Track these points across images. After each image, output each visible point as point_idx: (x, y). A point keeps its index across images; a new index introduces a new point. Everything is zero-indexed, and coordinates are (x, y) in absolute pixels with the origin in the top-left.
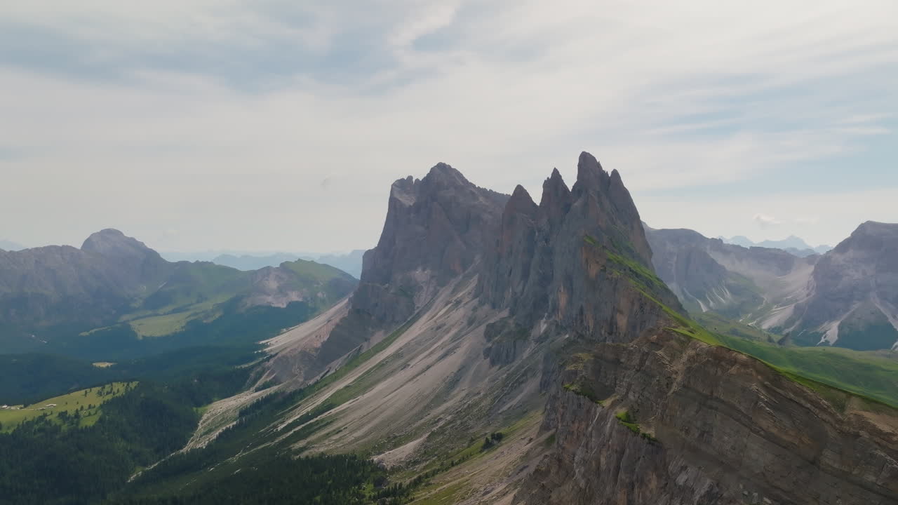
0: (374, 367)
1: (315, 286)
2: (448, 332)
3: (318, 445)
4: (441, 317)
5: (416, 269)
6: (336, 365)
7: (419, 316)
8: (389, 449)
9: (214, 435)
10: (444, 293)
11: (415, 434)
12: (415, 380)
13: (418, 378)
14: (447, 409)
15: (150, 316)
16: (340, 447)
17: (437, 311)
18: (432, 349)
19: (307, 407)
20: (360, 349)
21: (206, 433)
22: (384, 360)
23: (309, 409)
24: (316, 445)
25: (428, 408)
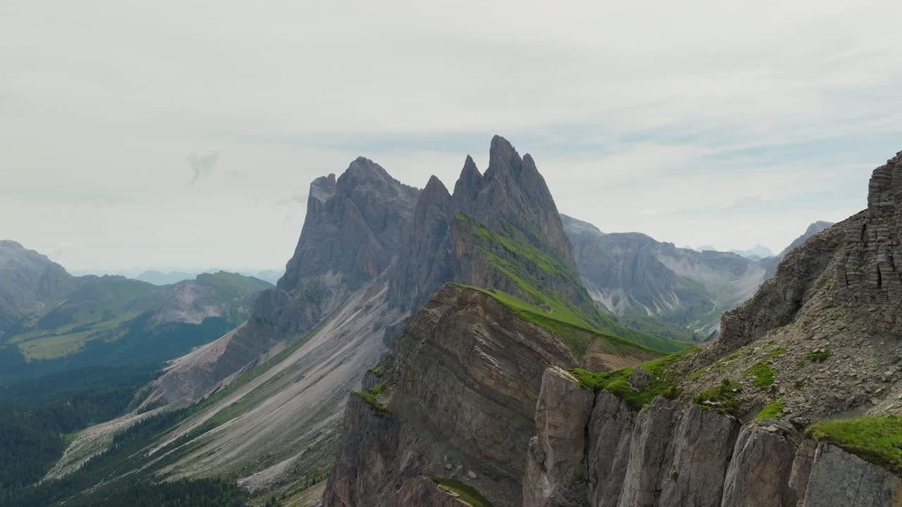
0: (268, 381)
1: (236, 299)
2: (351, 340)
3: (185, 470)
4: (349, 323)
5: (325, 272)
6: (227, 381)
7: (325, 323)
8: (259, 470)
9: (78, 466)
10: (356, 299)
11: (291, 451)
12: (304, 392)
13: (307, 390)
14: (330, 422)
15: (45, 336)
16: (207, 470)
17: (344, 318)
18: (332, 358)
19: (186, 429)
20: (256, 362)
21: (70, 463)
22: (280, 373)
23: (188, 431)
24: (182, 470)
25: (312, 421)
